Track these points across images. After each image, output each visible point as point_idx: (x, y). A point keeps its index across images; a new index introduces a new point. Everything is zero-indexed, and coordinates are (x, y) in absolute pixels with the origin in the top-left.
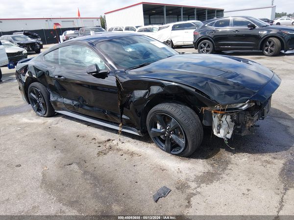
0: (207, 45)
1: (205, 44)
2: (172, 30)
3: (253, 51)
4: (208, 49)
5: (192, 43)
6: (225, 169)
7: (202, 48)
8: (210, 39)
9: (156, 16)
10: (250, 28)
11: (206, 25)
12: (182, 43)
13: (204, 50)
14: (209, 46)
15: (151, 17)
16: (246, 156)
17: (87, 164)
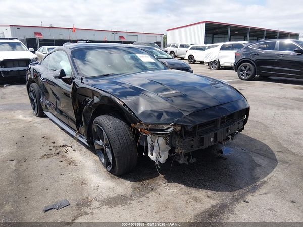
0: (248, 68)
1: (245, 67)
2: (220, 50)
3: (300, 79)
4: (249, 72)
5: (233, 65)
6: (143, 195)
7: (242, 71)
8: (252, 61)
9: (221, 36)
10: (298, 54)
11: (250, 47)
12: (230, 64)
13: (244, 73)
14: (249, 69)
15: (215, 36)
16: (178, 187)
17: (24, 164)
